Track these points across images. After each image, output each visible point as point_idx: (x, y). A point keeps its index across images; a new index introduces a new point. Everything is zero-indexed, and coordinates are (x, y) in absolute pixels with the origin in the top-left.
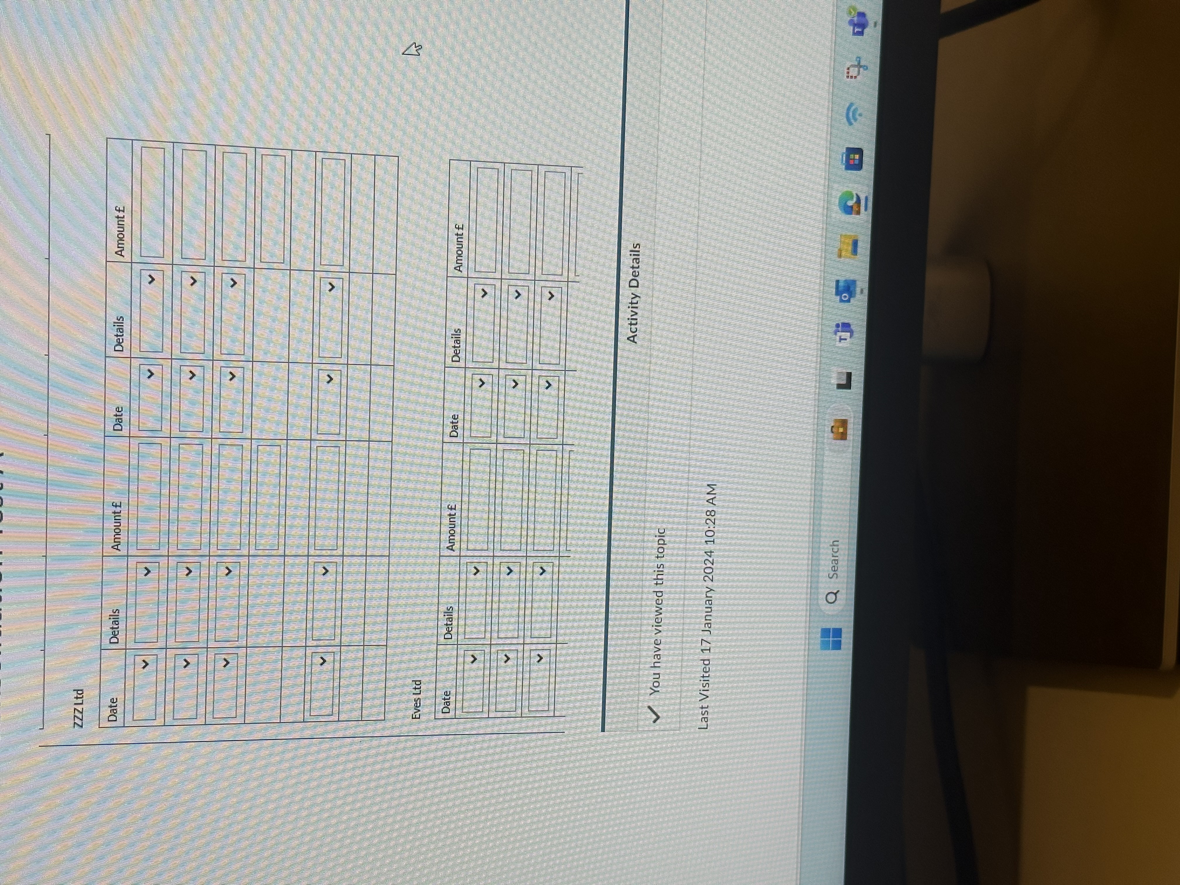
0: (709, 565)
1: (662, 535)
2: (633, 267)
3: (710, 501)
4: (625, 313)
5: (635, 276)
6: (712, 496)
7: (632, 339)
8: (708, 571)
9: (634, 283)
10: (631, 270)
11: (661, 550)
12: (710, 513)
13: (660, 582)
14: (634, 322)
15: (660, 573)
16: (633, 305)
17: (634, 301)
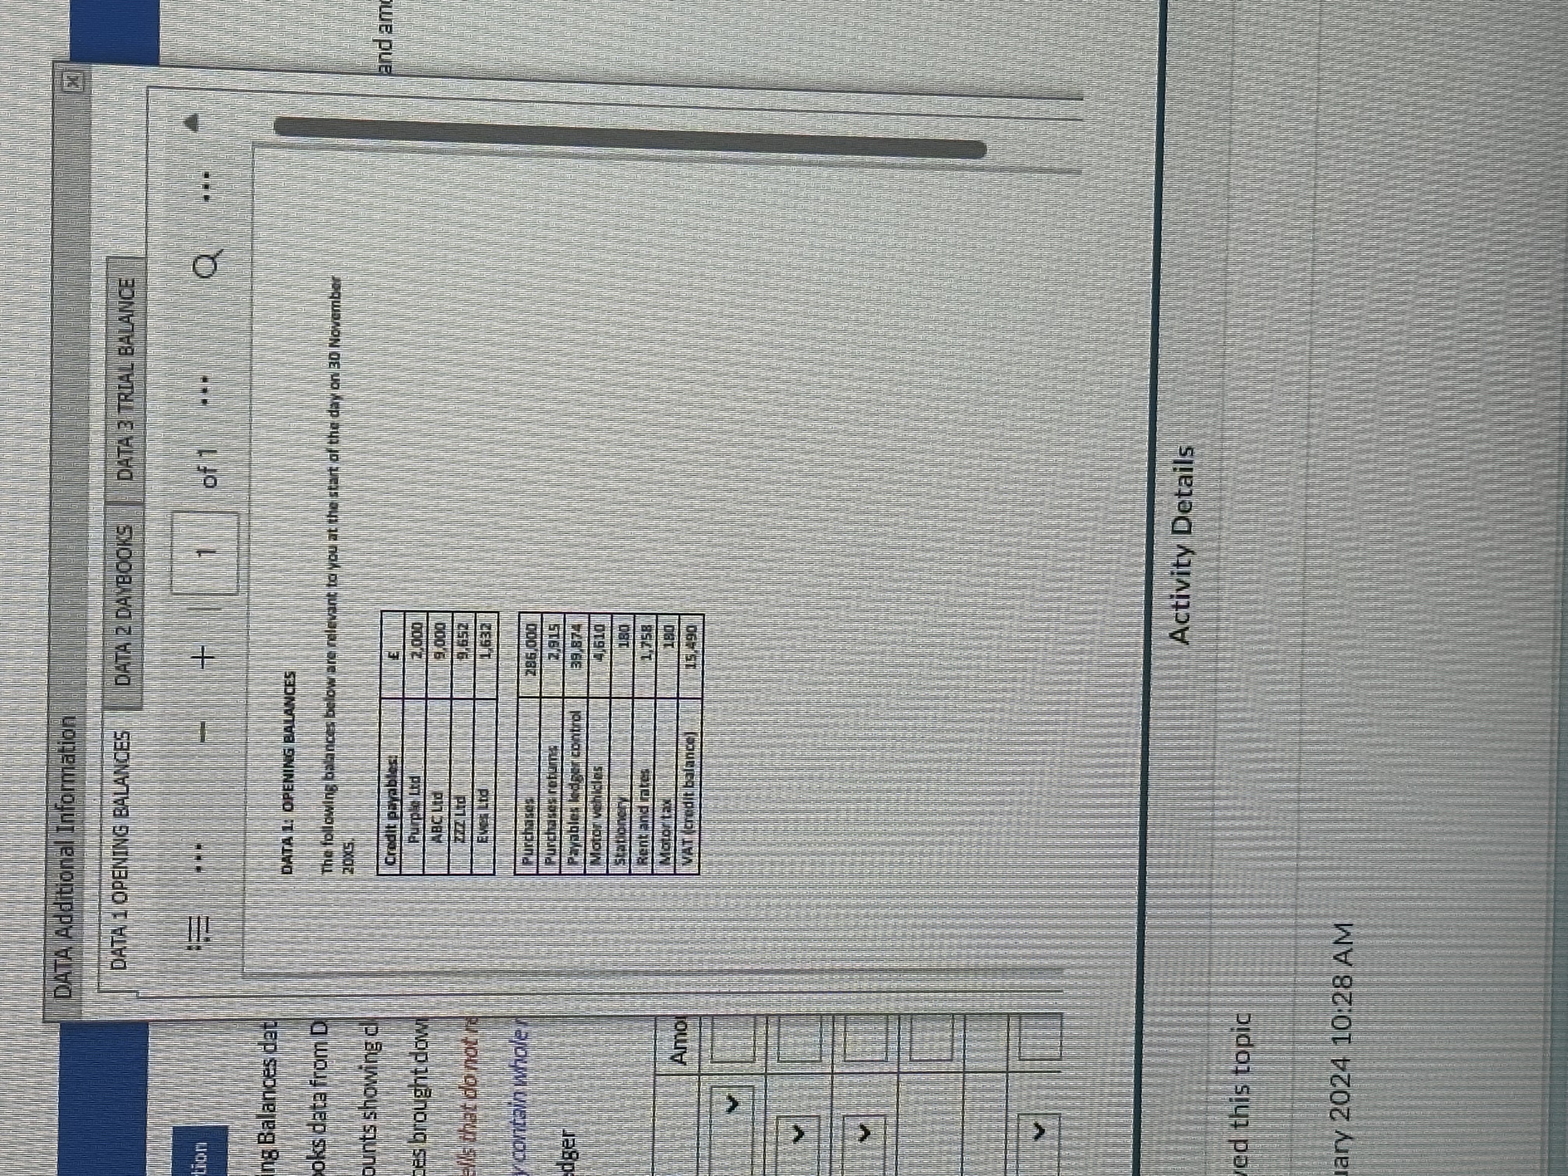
0: (1341, 1085)
1: (1243, 1028)
2: (1180, 494)
3: (1342, 959)
4: (1165, 585)
5: (1185, 510)
6: (1345, 948)
7: (1180, 636)
8: (1338, 1097)
9: (1182, 525)
10: (1177, 500)
11: (1243, 1057)
12: (1342, 982)
13: (1243, 1121)
14: (1183, 602)
15: (1243, 1103)
16: (1181, 570)
17: (1184, 560)
